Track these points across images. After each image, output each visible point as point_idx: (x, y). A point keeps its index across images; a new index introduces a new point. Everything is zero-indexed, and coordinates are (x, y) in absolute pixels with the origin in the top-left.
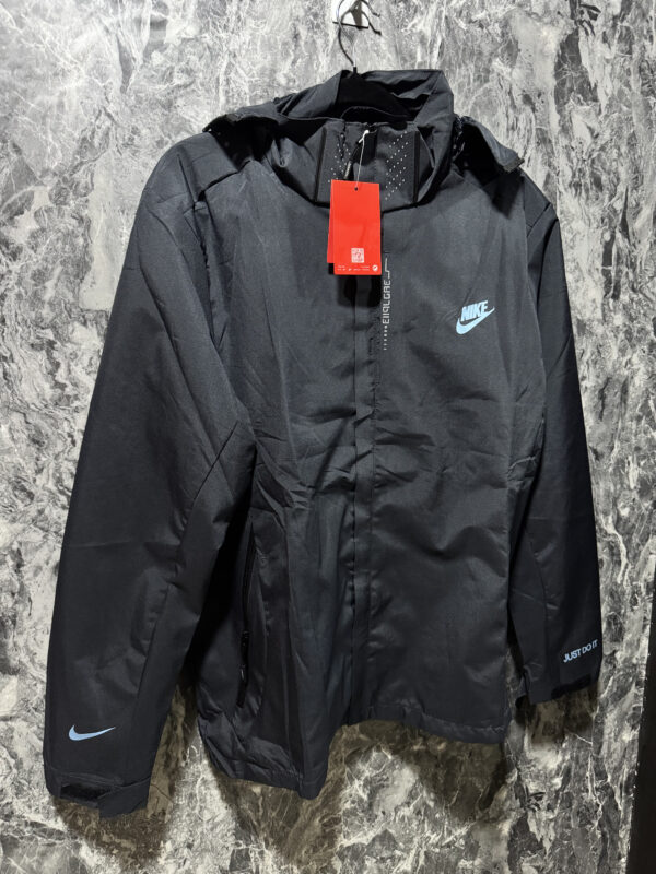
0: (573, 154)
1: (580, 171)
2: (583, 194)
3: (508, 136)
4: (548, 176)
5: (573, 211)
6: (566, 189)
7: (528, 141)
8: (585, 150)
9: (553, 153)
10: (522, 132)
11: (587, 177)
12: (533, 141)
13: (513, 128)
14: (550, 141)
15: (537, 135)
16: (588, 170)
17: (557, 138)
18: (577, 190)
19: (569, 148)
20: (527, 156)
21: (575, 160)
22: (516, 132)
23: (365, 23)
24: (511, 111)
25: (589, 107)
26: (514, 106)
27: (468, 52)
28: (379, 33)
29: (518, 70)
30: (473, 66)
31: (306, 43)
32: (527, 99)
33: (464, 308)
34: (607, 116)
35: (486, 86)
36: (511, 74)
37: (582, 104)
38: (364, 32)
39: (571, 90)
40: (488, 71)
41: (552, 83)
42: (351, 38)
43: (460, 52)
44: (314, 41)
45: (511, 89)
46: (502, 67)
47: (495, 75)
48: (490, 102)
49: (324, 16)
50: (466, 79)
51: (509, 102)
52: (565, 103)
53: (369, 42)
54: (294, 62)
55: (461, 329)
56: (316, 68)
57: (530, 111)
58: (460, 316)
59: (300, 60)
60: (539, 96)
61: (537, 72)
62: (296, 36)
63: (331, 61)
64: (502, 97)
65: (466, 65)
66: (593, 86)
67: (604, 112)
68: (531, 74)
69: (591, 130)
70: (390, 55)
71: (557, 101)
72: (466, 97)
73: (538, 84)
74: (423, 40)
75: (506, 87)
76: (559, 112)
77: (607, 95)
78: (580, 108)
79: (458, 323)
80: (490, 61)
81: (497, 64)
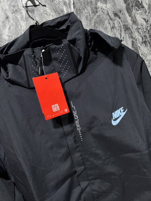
0: (140, 30)
1: (145, 36)
2: (148, 45)
3: (112, 31)
4: (133, 42)
5: (146, 52)
6: (141, 45)
7: (121, 31)
8: (144, 27)
9: (132, 32)
10: (117, 28)
11: (148, 38)
12: (123, 30)
13: (113, 28)
14: (130, 28)
15: (124, 27)
16: (147, 35)
17: (132, 26)
18: (145, 44)
19: (138, 29)
20: (122, 37)
21: (141, 33)
22: (115, 29)
23: (37, 3)
24: (110, 21)
25: (141, 11)
26: (111, 19)
27: (86, 3)
28: (45, 6)
29: (109, 4)
30: (89, 8)
31: (13, 19)
32: (116, 15)
33: (113, 113)
34: (149, 12)
35: (98, 14)
36: (106, 7)
37: (138, 11)
38: (38, 7)
39: (132, 6)
40: (96, 8)
41: (124, 6)
42: (33, 11)
43: (83, 4)
44: (16, 17)
45: (108, 12)
46: (102, 5)
47: (100, 9)
48: (101, 20)
49: (18, 6)
50: (88, 14)
51: (109, 18)
52: (131, 12)
53: (42, 11)
54: (10, 28)
55: (114, 123)
56: (20, 28)
57: (118, 19)
58: (112, 117)
59: (12, 27)
60: (120, 12)
61: (117, 3)
62: (7, 18)
63: (26, 23)
64: (105, 16)
65: (87, 8)
66: (140, 2)
67: (148, 11)
68: (114, 5)
69: (145, 19)
70: (52, 13)
71: (128, 12)
72: (90, 21)
73: (118, 7)
74: (65, 3)
75: (106, 12)
76: (130, 16)
77: (147, 4)
78: (138, 12)
79: (112, 121)
80: (96, 4)
81: (99, 4)
